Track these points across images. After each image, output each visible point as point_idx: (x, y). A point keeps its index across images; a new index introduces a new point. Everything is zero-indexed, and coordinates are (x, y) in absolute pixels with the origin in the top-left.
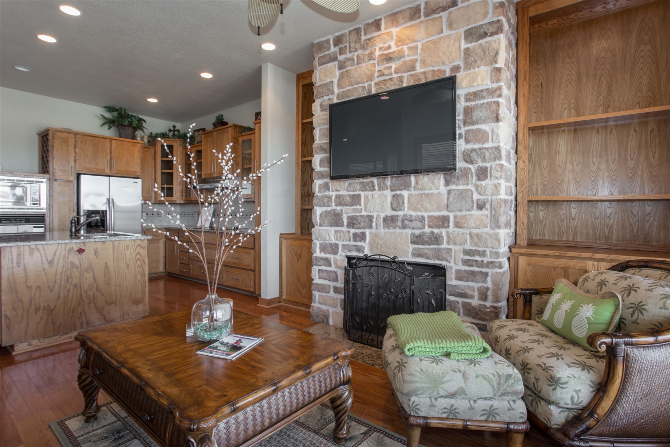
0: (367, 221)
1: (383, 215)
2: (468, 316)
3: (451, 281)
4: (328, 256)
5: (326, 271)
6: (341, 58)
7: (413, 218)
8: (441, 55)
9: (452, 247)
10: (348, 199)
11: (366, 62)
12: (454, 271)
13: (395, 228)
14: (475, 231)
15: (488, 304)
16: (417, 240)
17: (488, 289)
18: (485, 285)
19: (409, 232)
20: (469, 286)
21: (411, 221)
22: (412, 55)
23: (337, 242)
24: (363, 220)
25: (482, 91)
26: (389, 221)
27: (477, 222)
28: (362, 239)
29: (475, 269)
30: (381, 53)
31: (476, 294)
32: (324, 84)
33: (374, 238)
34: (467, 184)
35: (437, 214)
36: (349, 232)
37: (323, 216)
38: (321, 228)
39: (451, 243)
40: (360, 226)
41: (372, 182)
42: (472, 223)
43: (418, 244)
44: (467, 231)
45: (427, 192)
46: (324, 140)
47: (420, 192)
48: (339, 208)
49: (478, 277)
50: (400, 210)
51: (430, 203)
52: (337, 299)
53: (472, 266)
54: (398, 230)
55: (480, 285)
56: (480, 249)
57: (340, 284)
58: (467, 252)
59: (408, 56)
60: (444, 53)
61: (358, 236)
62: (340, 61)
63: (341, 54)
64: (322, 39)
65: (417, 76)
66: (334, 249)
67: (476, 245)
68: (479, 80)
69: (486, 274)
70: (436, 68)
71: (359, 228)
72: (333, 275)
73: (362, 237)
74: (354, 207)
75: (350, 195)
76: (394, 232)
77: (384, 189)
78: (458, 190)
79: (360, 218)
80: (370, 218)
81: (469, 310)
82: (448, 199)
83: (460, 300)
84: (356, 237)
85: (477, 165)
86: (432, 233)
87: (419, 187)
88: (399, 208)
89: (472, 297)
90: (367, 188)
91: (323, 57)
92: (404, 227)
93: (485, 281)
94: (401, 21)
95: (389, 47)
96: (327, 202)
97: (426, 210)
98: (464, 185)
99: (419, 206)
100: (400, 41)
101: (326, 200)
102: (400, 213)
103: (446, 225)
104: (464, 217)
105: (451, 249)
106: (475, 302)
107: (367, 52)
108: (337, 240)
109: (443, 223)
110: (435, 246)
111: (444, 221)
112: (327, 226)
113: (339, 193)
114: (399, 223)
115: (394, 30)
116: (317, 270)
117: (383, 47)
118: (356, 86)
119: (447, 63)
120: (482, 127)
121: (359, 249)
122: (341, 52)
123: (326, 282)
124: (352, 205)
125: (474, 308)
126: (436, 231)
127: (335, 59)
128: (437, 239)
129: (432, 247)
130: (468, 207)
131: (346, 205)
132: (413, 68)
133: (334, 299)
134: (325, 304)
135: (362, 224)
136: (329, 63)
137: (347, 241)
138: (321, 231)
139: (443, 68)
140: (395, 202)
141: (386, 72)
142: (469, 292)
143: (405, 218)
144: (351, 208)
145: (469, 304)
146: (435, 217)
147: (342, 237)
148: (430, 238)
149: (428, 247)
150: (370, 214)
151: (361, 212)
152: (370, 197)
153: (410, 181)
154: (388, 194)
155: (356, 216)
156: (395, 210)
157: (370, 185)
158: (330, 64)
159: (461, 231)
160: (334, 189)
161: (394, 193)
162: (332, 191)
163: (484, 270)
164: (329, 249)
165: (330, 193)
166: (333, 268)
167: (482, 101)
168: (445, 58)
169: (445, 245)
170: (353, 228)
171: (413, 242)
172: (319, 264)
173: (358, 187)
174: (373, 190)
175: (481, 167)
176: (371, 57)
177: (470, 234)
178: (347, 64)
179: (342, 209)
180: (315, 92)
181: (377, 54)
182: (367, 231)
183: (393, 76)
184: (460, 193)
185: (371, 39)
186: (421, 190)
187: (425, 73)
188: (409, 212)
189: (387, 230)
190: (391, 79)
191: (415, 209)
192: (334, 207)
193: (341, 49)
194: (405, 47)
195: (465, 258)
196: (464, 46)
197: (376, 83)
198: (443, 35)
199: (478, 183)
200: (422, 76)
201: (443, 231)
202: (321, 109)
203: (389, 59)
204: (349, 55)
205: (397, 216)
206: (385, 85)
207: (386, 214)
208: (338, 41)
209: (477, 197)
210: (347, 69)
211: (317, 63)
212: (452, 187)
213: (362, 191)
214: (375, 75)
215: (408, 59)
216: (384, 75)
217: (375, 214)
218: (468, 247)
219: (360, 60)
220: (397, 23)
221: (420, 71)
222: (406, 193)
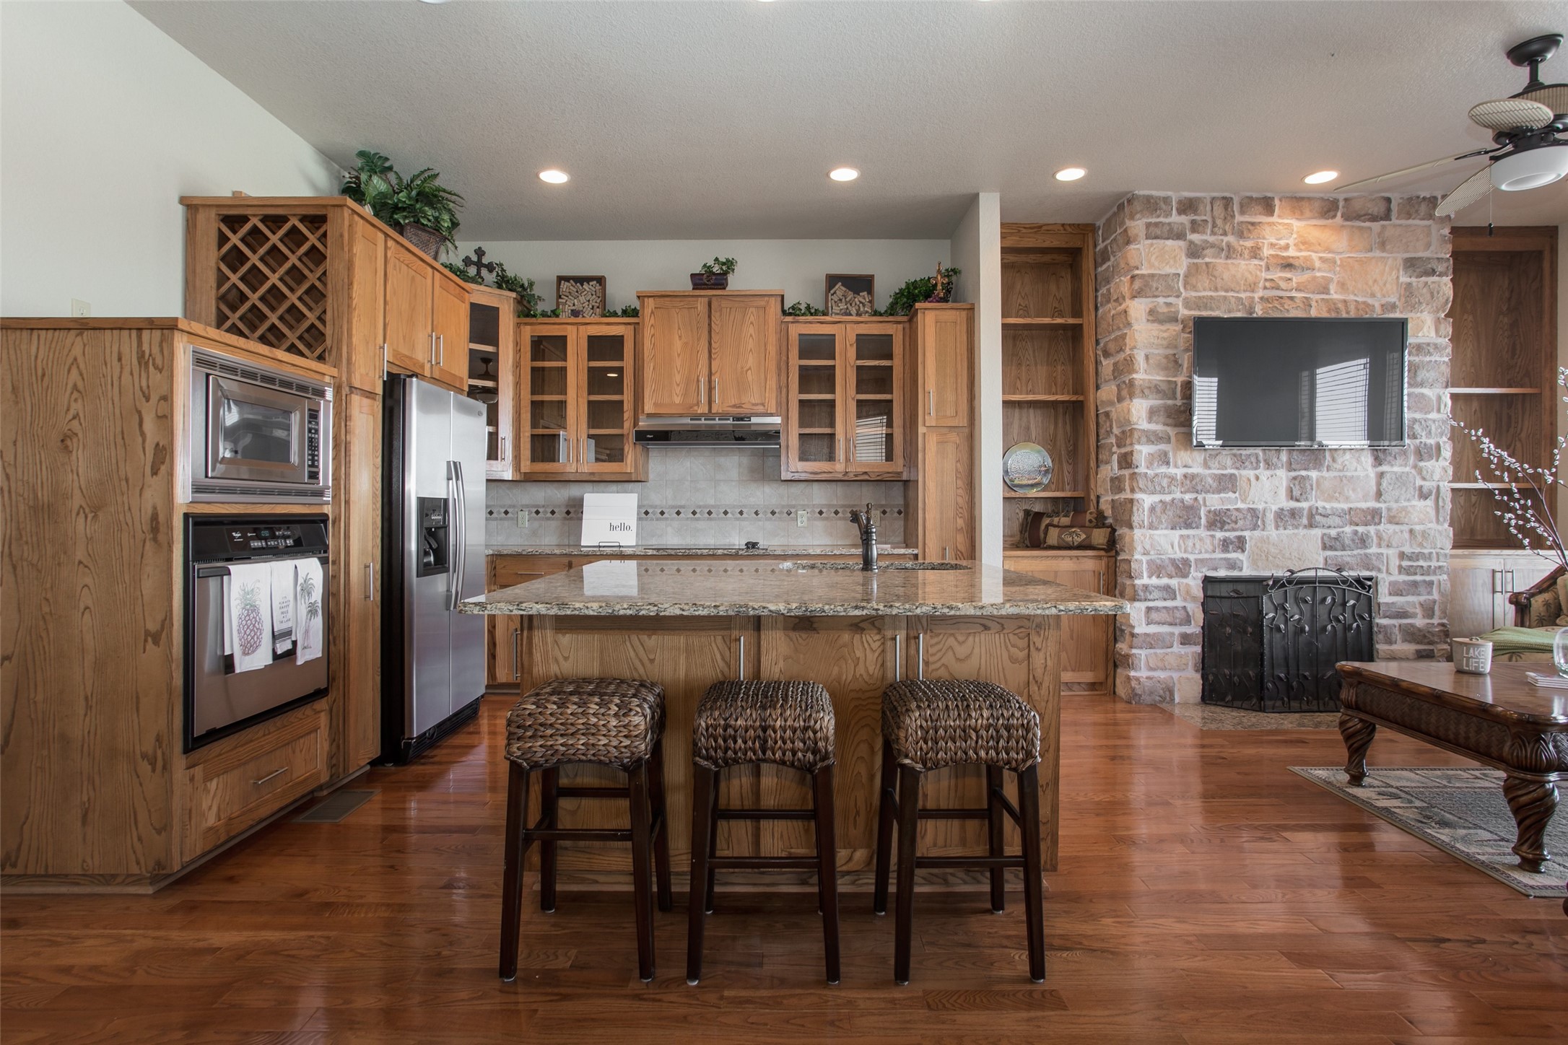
0: (1249, 517)
1: (1275, 508)
2: (1410, 642)
3: (1384, 597)
4: (1165, 581)
5: (1165, 608)
6: (1195, 237)
7: (1329, 512)
8: (1371, 283)
9: (1384, 551)
10: (1210, 480)
11: (1244, 259)
12: (1387, 584)
13: (1297, 527)
14: (1418, 527)
15: (1436, 621)
16: (1331, 544)
17: (1435, 602)
18: (1430, 597)
19: (1317, 533)
20: (1408, 602)
21: (1326, 516)
22: (1324, 271)
23: (1185, 556)
24: (1240, 516)
25: (1428, 344)
26: (1286, 518)
27: (1422, 515)
28: (1239, 548)
29: (1418, 578)
30: (1272, 252)
31: (1419, 611)
32: (1160, 275)
33: (1259, 544)
34: (1406, 465)
35: (1364, 505)
36: (1213, 536)
37: (1158, 510)
38: (1151, 532)
39: (1383, 544)
40: (1237, 526)
41: (1257, 456)
42: (1415, 517)
43: (1336, 550)
44: (1406, 528)
45: (1349, 474)
46: (1158, 374)
47: (1336, 474)
48: (1188, 497)
49: (1422, 589)
50: (1306, 500)
51: (1354, 490)
52: (1186, 654)
53: (1416, 574)
54: (1302, 531)
55: (1422, 598)
56: (1426, 551)
57: (1195, 628)
58: (1406, 556)
59: (1319, 270)
60: (1375, 281)
61: (1232, 543)
62: (1191, 242)
63: (1194, 230)
64: (1155, 193)
65: (1334, 304)
66: (1181, 568)
67: (1421, 545)
68: (1425, 329)
69: (1431, 583)
70: (1360, 299)
71: (1234, 530)
72: (1180, 615)
73: (1240, 544)
74: (1222, 495)
75: (1215, 474)
76: (1295, 535)
77: (1276, 467)
78: (1395, 473)
79: (1235, 513)
80: (1253, 512)
81: (1413, 634)
82: (1379, 484)
83: (1396, 622)
84: (1225, 545)
85: (1418, 441)
86: (1356, 533)
87: (1338, 467)
88: (1304, 496)
89: (1413, 616)
90: (1247, 463)
91: (1156, 224)
92: (1311, 525)
93: (1430, 593)
94: (1308, 214)
95: (1287, 247)
96: (1169, 486)
97: (1347, 499)
98: (1401, 465)
99: (1337, 495)
100: (1304, 243)
101: (1165, 482)
102: (1305, 505)
103: (1377, 520)
104: (1404, 509)
105: (1382, 554)
106: (1420, 622)
107: (1249, 244)
108: (1185, 552)
109: (1373, 518)
110: (1362, 552)
111: (1374, 516)
112: (1166, 528)
113: (1190, 471)
114: (1305, 521)
115: (1297, 224)
116: (1144, 609)
117: (1276, 245)
118: (1222, 294)
119: (1379, 295)
120: (1425, 391)
121: (1232, 565)
122: (1195, 227)
123: (1165, 629)
124: (1219, 492)
125: (1419, 630)
126: (1361, 529)
127: (1180, 236)
128: (1363, 541)
129: (1355, 552)
130: (1409, 496)
131: (1207, 492)
132: (1325, 290)
133: (1181, 656)
134: (1164, 669)
135: (1240, 523)
136: (1168, 239)
137: (1207, 552)
138: (1156, 537)
139: (1370, 301)
140: (1298, 487)
141: (1283, 285)
142: (1411, 610)
143: (1316, 512)
144: (1216, 496)
145: (1412, 625)
146: (1363, 510)
147: (1197, 546)
148: (1353, 540)
149: (1349, 553)
150: (1251, 506)
151: (1236, 504)
152: (1253, 479)
153: (1324, 457)
154: (1283, 475)
155: (1228, 510)
156: (1298, 500)
157: (1253, 459)
158: (1169, 242)
159: (1397, 528)
160: (1179, 463)
161: (1293, 474)
162: (1176, 466)
163: (1428, 578)
164: (1171, 569)
165: (1172, 470)
166: (1178, 603)
167: (1428, 359)
168: (1376, 289)
169: (1373, 550)
170: (1221, 529)
171: (1325, 548)
172: (1151, 597)
173: (1229, 462)
174: (1257, 468)
175: (1425, 444)
176: (1255, 253)
177: (1411, 531)
178: (1207, 252)
179: (1196, 499)
180: (1137, 285)
181: (1267, 252)
182: (1247, 534)
183: (1294, 294)
184: (1398, 477)
185: (1253, 224)
186: (1340, 471)
187: (1345, 301)
188: (1320, 504)
189: (1281, 531)
190: (1291, 298)
191: (1330, 498)
192: (1178, 495)
193: (1193, 222)
194: (1314, 256)
195: (1405, 563)
196: (1404, 279)
197: (1262, 298)
198: (1378, 254)
199: (1422, 464)
200: (1340, 305)
201: (1372, 529)
202: (1151, 318)
203: (1288, 266)
204: (1212, 239)
205: (1301, 509)
206: (1282, 305)
207: (1281, 506)
208: (1188, 206)
209: (1419, 482)
210: (1207, 260)
211: (1142, 233)
212: (1384, 468)
213: (1237, 468)
214: (1261, 285)
215: (1318, 274)
216: (1278, 288)
217: (1260, 506)
218: (1407, 549)
219: (1230, 252)
220: (1302, 213)
221: (1335, 296)
222: (1314, 474)
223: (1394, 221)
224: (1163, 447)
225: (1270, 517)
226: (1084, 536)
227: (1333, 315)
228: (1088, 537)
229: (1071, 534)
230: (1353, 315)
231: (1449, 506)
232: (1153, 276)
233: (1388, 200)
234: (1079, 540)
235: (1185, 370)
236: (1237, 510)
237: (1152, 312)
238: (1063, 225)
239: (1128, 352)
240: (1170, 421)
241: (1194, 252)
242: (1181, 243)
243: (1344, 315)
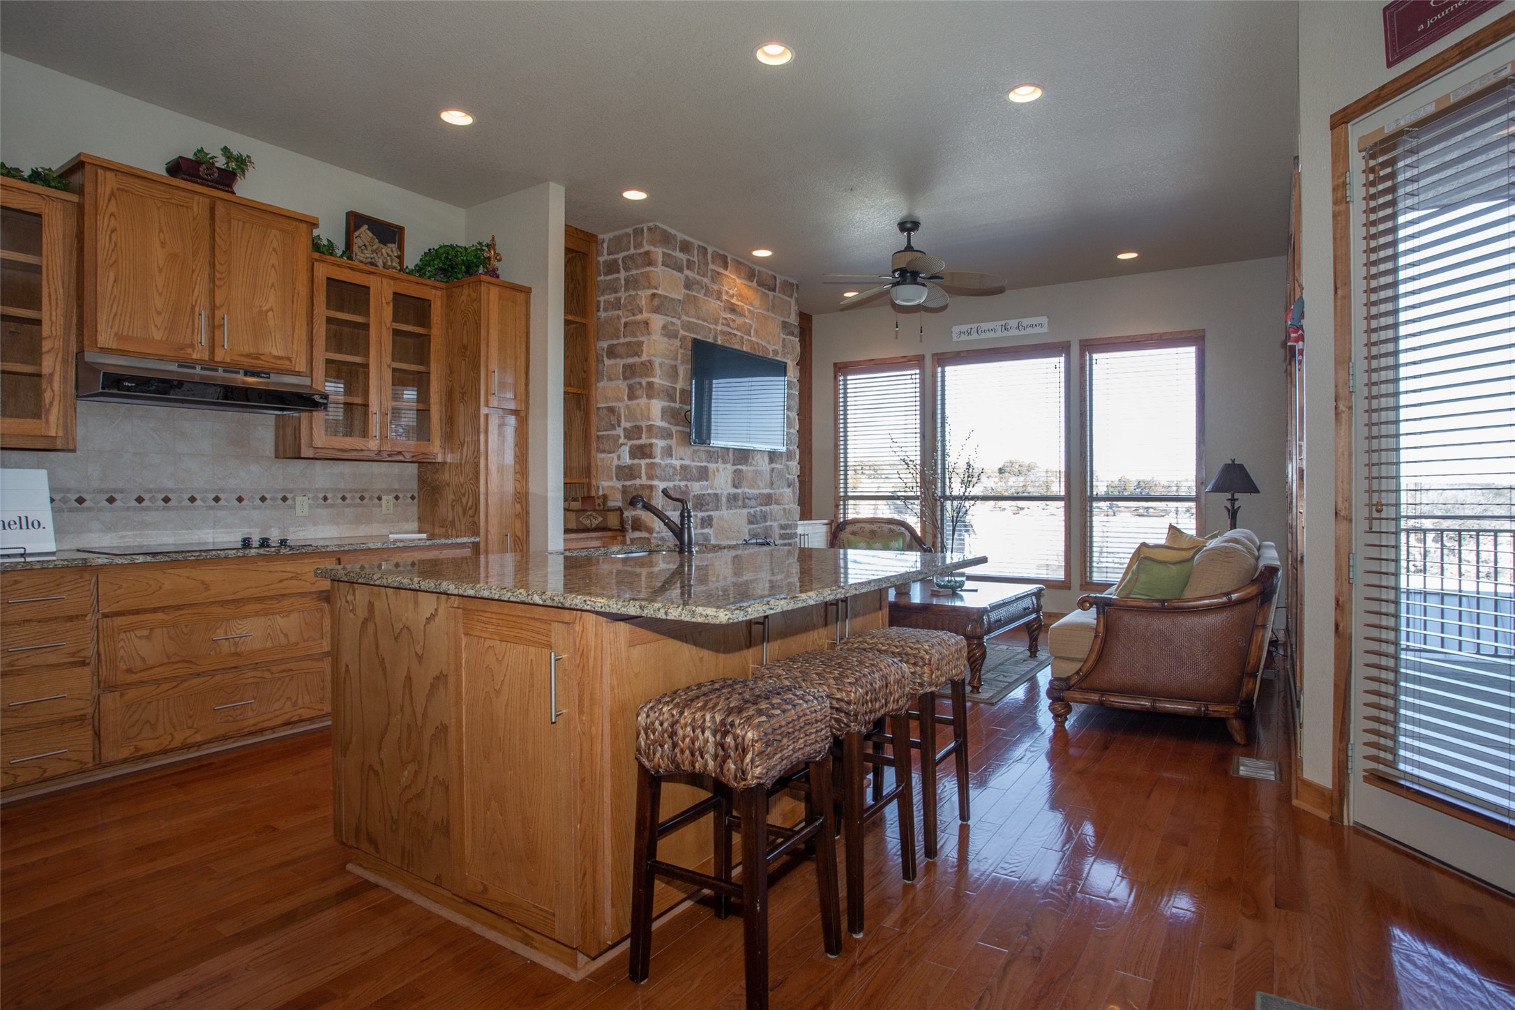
0: (714, 500)
1: (725, 493)
6: (689, 273)
7: (751, 496)
8: (768, 333)
9: (773, 523)
10: (695, 471)
11: (713, 299)
13: (736, 507)
14: (787, 507)
16: (752, 520)
19: (745, 511)
21: (749, 499)
22: (749, 319)
24: (710, 499)
25: (791, 382)
26: (732, 501)
27: (788, 498)
30: (727, 298)
32: (669, 298)
33: (719, 521)
34: (781, 464)
35: (765, 491)
36: (697, 516)
39: (773, 519)
40: (709, 508)
42: (785, 500)
43: (754, 524)
44: (781, 507)
45: (759, 468)
46: (667, 381)
47: (754, 468)
48: (683, 484)
50: (741, 487)
51: (761, 480)
54: (738, 510)
58: (782, 527)
59: (747, 318)
60: (770, 333)
61: (706, 521)
62: (687, 277)
63: (688, 268)
64: (668, 229)
65: (754, 344)
67: (788, 520)
68: (790, 372)
70: (763, 343)
71: (707, 510)
73: (710, 521)
74: (701, 483)
75: (698, 466)
76: (736, 513)
77: (726, 462)
78: (778, 469)
79: (708, 497)
80: (716, 495)
84: (702, 523)
86: (761, 511)
87: (755, 463)
88: (740, 485)
90: (713, 458)
91: (669, 255)
92: (743, 506)
94: (742, 275)
95: (733, 296)
96: (673, 475)
97: (758, 488)
99: (754, 484)
100: (740, 296)
101: (671, 472)
102: (739, 491)
103: (770, 502)
104: (781, 494)
105: (772, 526)
107: (716, 287)
109: (769, 500)
110: (764, 525)
113: (683, 462)
114: (740, 503)
115: (738, 281)
117: (728, 292)
118: (701, 322)
119: (771, 343)
122: (690, 265)
124: (698, 480)
126: (763, 509)
127: (680, 270)
128: (764, 518)
129: (761, 525)
130: (783, 485)
131: (693, 480)
132: (749, 334)
135: (711, 505)
136: (674, 269)
139: (768, 346)
140: (736, 477)
141: (731, 324)
143: (746, 497)
144: (698, 484)
146: (765, 495)
148: (760, 517)
149: (759, 526)
150: (715, 492)
151: (708, 489)
152: (716, 470)
153: (749, 456)
154: (730, 468)
155: (704, 495)
156: (737, 488)
157: (716, 455)
158: (675, 273)
159: (778, 507)
160: (678, 455)
161: (735, 467)
162: (676, 459)
165: (674, 462)
168: (770, 338)
169: (769, 523)
170: (701, 510)
171: (750, 522)
173: (704, 457)
174: (717, 463)
175: (789, 450)
176: (719, 295)
177: (784, 509)
178: (695, 286)
179: (686, 486)
180: (656, 302)
181: (725, 297)
182: (712, 513)
183: (736, 332)
184: (780, 472)
185: (718, 273)
186: (756, 466)
187: (758, 344)
188: (746, 490)
189: (729, 511)
190: (735, 335)
191: (751, 487)
192: (677, 483)
193: (688, 261)
194: (746, 307)
195: (782, 532)
196: (782, 335)
197: (721, 331)
198: (770, 314)
199: (788, 463)
200: (756, 346)
201: (768, 508)
202: (663, 332)
203: (733, 309)
204: (698, 277)
205: (739, 494)
206: (731, 338)
207: (728, 492)
208: (685, 247)
209: (788, 476)
210: (694, 293)
211: (660, 259)
212: (773, 465)
213: (708, 462)
214: (720, 321)
215: (747, 321)
216: (728, 325)
217: (719, 492)
218: (783, 522)
219: (708, 292)
220: (740, 274)
221: (753, 339)
222: (744, 468)
223: (777, 294)
224: (668, 442)
225: (724, 499)
226: (600, 519)
227: (753, 352)
228: (605, 519)
229: (588, 517)
230: (761, 354)
231: (798, 492)
232: (666, 297)
233: (775, 278)
234: (597, 522)
235: (681, 379)
236: (709, 494)
237: (664, 327)
238: (576, 229)
239: (645, 357)
240: (673, 421)
241: (689, 285)
242: (679, 274)
243: (757, 354)
